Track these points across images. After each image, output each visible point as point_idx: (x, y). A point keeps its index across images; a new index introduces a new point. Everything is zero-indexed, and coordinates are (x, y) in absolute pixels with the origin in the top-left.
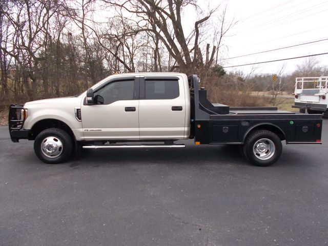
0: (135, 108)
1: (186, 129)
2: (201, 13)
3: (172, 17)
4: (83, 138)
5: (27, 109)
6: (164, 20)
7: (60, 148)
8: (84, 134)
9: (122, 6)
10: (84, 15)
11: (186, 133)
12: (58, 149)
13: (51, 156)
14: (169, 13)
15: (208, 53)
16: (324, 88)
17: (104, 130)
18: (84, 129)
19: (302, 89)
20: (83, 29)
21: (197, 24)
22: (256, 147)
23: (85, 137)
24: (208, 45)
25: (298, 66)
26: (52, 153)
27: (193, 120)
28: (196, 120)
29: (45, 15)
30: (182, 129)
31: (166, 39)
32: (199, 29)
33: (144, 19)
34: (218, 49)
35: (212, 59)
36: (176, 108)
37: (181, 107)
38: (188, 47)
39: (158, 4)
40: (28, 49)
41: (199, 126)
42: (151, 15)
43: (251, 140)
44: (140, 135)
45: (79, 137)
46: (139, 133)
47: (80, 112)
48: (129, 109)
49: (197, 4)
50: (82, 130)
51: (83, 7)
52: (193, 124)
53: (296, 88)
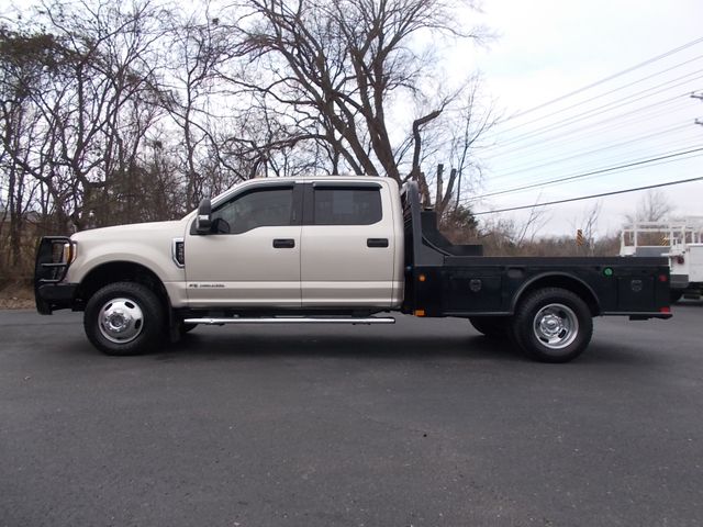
0: (293, 241)
1: (396, 285)
2: (425, 102)
3: (365, 110)
4: (186, 301)
5: (75, 242)
6: (351, 117)
7: (138, 321)
8: (187, 293)
9: (267, 90)
10: (190, 102)
11: (396, 293)
12: (133, 325)
13: (119, 339)
14: (361, 103)
15: (440, 182)
16: (680, 242)
17: (229, 285)
18: (189, 283)
19: (636, 246)
20: (186, 128)
21: (416, 124)
22: (539, 324)
23: (191, 301)
24: (440, 167)
25: (628, 217)
26: (121, 331)
27: (409, 268)
28: (416, 265)
29: (113, 99)
30: (388, 285)
31: (354, 155)
32: (421, 134)
33: (309, 117)
34: (460, 172)
35: (449, 195)
36: (375, 243)
37: (386, 240)
38: (399, 168)
39: (338, 87)
40: (74, 164)
41: (422, 278)
42: (323, 107)
43: (528, 306)
44: (301, 297)
45: (178, 301)
46: (301, 293)
47: (183, 247)
48: (280, 244)
49: (415, 86)
50: (183, 285)
51: (189, 86)
52: (409, 275)
53: (623, 243)
